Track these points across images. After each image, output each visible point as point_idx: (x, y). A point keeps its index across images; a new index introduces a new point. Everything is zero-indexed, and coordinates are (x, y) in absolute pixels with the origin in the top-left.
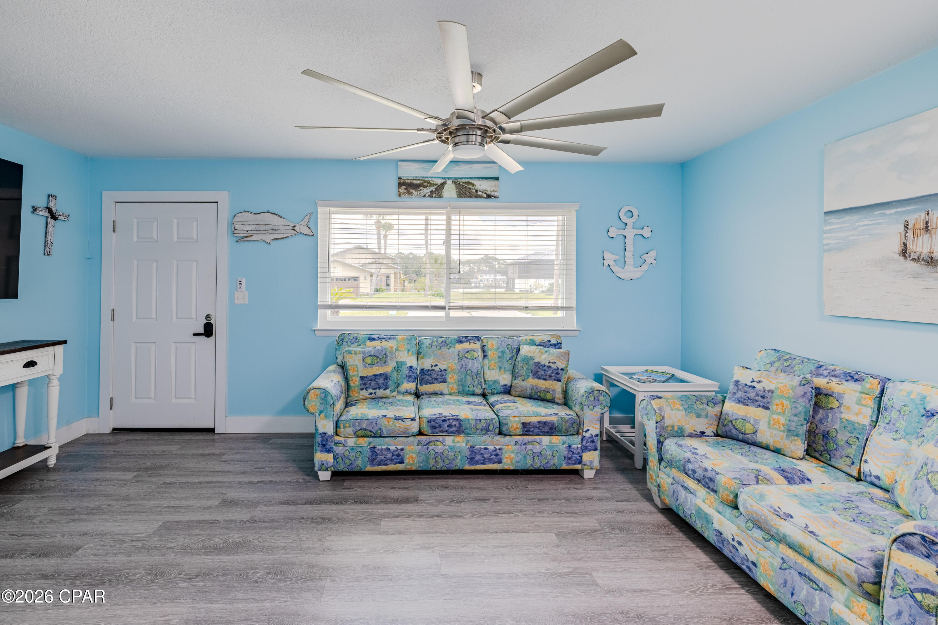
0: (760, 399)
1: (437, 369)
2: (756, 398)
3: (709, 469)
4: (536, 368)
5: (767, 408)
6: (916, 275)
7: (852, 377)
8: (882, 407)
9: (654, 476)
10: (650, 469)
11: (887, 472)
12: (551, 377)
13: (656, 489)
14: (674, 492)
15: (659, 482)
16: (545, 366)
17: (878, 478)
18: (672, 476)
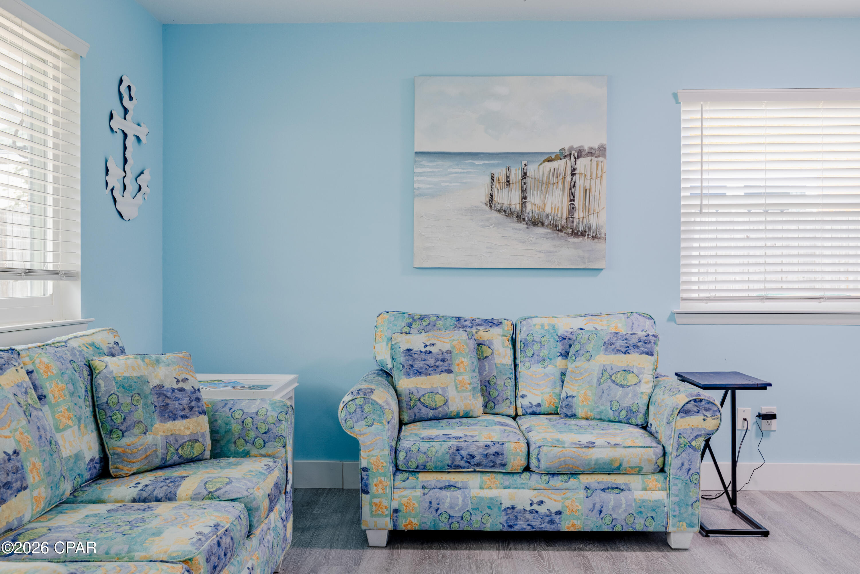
0: (441, 363)
2: (437, 364)
3: (490, 444)
4: (161, 399)
5: (450, 371)
6: (499, 225)
7: (492, 323)
8: (519, 345)
9: (385, 502)
10: (375, 496)
11: (546, 397)
12: (191, 408)
13: (388, 519)
14: (431, 503)
15: (395, 505)
16: (173, 390)
17: (539, 405)
18: (420, 486)
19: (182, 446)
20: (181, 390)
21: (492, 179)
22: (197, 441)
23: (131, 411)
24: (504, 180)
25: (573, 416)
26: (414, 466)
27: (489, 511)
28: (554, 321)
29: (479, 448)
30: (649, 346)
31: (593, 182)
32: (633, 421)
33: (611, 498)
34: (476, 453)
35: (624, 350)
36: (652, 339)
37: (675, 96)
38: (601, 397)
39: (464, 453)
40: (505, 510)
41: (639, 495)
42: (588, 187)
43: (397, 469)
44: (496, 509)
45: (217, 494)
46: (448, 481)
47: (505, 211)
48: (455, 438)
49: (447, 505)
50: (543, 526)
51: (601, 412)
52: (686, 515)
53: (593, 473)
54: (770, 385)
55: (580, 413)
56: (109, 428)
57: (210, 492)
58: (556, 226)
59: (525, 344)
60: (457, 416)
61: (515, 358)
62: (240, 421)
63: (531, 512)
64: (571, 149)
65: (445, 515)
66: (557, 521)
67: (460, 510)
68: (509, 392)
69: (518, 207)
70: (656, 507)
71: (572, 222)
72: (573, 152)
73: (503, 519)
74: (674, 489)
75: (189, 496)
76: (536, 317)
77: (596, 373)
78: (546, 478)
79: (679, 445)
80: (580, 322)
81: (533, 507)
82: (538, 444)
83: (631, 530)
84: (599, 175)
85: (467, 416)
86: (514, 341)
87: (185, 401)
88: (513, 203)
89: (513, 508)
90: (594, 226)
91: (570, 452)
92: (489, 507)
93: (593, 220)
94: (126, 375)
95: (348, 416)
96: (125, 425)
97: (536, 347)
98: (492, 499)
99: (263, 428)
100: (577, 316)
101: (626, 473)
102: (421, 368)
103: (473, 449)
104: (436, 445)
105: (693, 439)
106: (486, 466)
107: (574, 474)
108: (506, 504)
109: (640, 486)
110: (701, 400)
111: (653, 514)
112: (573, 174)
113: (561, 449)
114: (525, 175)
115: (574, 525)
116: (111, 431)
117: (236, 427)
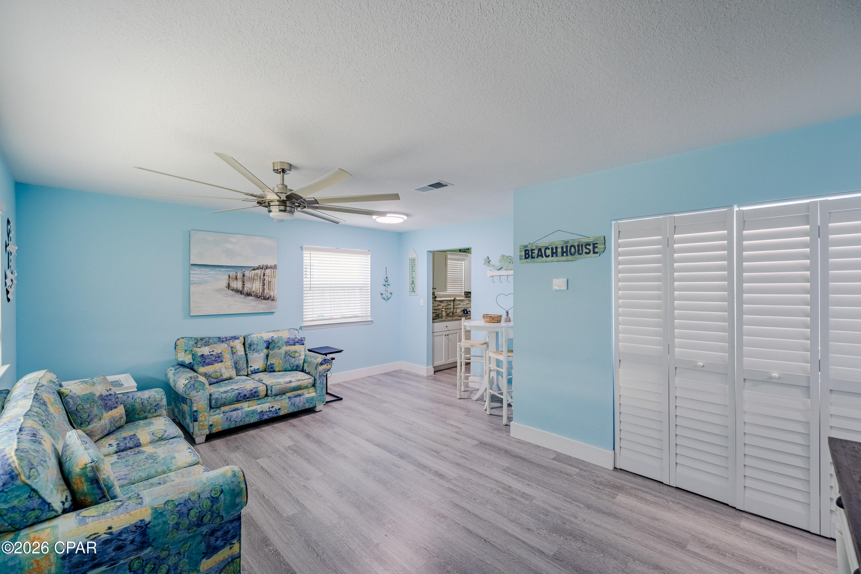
0: (218, 359)
2: (216, 359)
3: (252, 389)
4: (103, 402)
5: (222, 361)
6: (232, 296)
7: (235, 338)
8: (247, 346)
9: (206, 423)
10: (201, 421)
11: (261, 365)
12: (117, 403)
13: (207, 430)
14: (227, 418)
15: (211, 423)
16: (107, 396)
17: (258, 369)
18: (222, 412)
19: (117, 422)
20: (110, 395)
21: (229, 277)
22: (121, 418)
23: (91, 411)
24: (234, 277)
25: (274, 371)
26: (220, 405)
27: (252, 415)
28: (262, 335)
29: (248, 391)
30: (302, 342)
31: (272, 278)
32: (299, 369)
33: (297, 400)
34: (247, 394)
35: (293, 344)
36: (303, 339)
37: (301, 248)
38: (285, 363)
39: (241, 395)
40: (259, 413)
41: (307, 396)
42: (270, 281)
43: (211, 408)
44: (255, 414)
45: (164, 437)
46: (234, 407)
47: (235, 290)
48: (237, 389)
49: (234, 417)
50: (273, 415)
51: (286, 368)
52: (322, 399)
53: (291, 392)
54: (343, 351)
55: (277, 369)
56: (79, 422)
57: (159, 438)
58: (257, 296)
59: (250, 345)
60: (226, 380)
61: (245, 351)
62: (140, 403)
63: (269, 411)
64: (263, 266)
65: (233, 422)
66: (279, 412)
67: (240, 418)
68: (245, 366)
69: (241, 289)
70: (312, 399)
71: (264, 294)
72: (264, 267)
73: (258, 417)
74: (318, 391)
75: (148, 442)
76: (253, 334)
77: (283, 354)
78: (274, 397)
79: (320, 375)
80: (271, 334)
81: (270, 409)
82: (271, 385)
83: (304, 409)
84: (274, 276)
85: (230, 379)
86: (244, 344)
87: (113, 400)
88: (238, 287)
89: (262, 411)
90: (272, 296)
91: (283, 386)
92: (252, 414)
93: (272, 294)
94: (83, 393)
95: (187, 390)
96: (89, 418)
97: (255, 346)
98: (253, 410)
99: (155, 404)
100: (270, 332)
101: (303, 389)
102: (209, 362)
103: (245, 392)
104: (229, 394)
105: (324, 373)
106: (251, 398)
107: (284, 394)
108: (259, 411)
109: (307, 392)
110: (326, 359)
111: (311, 401)
112: (264, 276)
113: (280, 385)
114: (244, 275)
115: (285, 412)
116: (81, 424)
117: (138, 406)
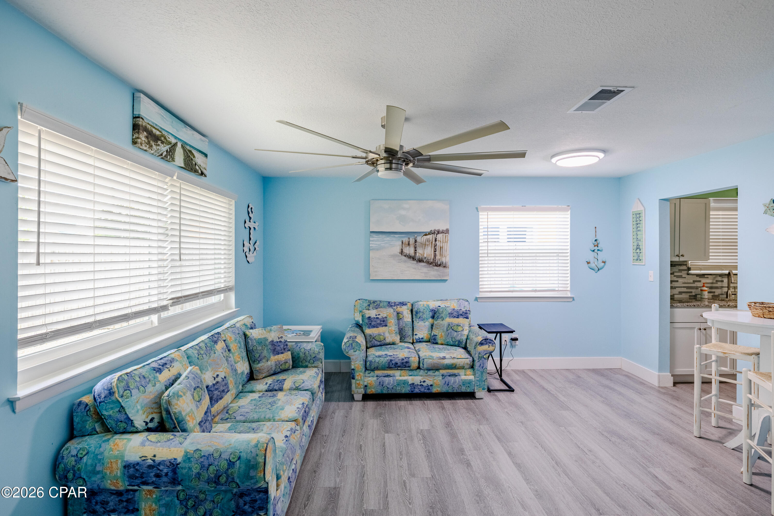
0: (383, 322)
1: (219, 379)
2: (381, 323)
3: (404, 358)
4: (273, 347)
5: (386, 326)
6: (405, 262)
7: (403, 304)
8: (414, 313)
9: (361, 383)
10: (357, 380)
11: (425, 335)
12: (284, 349)
13: (363, 389)
14: (380, 382)
15: (366, 384)
16: (277, 342)
17: (422, 338)
18: (376, 375)
19: (281, 365)
20: (280, 342)
21: (402, 243)
22: (287, 362)
23: (262, 353)
24: (407, 243)
25: (437, 343)
26: (373, 368)
27: (403, 385)
28: (428, 303)
29: (399, 360)
30: (467, 315)
31: (444, 244)
32: (461, 345)
33: (452, 379)
34: (398, 362)
35: (457, 316)
36: (468, 312)
37: (477, 209)
38: (448, 336)
39: (393, 362)
40: (410, 385)
41: (463, 377)
42: (442, 246)
43: (366, 369)
44: (406, 385)
45: (299, 387)
46: (387, 373)
47: (408, 256)
48: (390, 356)
49: (386, 383)
50: (425, 391)
51: (448, 342)
52: (482, 385)
53: (445, 369)
54: (514, 331)
55: (439, 342)
56: (253, 360)
57: (296, 387)
58: (429, 262)
59: (417, 313)
60: (389, 344)
61: (412, 318)
62: (304, 353)
63: (421, 385)
64: (435, 230)
65: (386, 388)
66: (431, 389)
67: (392, 385)
68: (410, 333)
69: (413, 255)
70: (470, 382)
71: (435, 260)
72: (436, 232)
73: (409, 388)
74: (477, 375)
75: (288, 389)
76: (421, 301)
77: (446, 325)
78: (426, 371)
79: (479, 357)
80: (439, 303)
81: (421, 384)
82: (423, 358)
83: (460, 391)
84: (446, 241)
85: (393, 344)
86: (412, 311)
87: (282, 346)
88: (411, 253)
89: (413, 384)
90: (444, 262)
91: (436, 361)
92: (404, 384)
93: (444, 260)
94: (259, 337)
95: (346, 348)
96: (260, 358)
97: (421, 314)
98: (405, 380)
99: (313, 356)
100: (439, 300)
101: (458, 368)
102: (374, 325)
103: (397, 360)
104: (382, 359)
105: (484, 355)
106: (402, 367)
107: (437, 370)
108: (410, 382)
109: (463, 374)
110: (487, 339)
111: (469, 385)
112: (436, 241)
113: (432, 360)
114: (416, 241)
115: (437, 390)
116: (254, 361)
117: (302, 355)
